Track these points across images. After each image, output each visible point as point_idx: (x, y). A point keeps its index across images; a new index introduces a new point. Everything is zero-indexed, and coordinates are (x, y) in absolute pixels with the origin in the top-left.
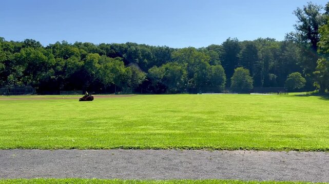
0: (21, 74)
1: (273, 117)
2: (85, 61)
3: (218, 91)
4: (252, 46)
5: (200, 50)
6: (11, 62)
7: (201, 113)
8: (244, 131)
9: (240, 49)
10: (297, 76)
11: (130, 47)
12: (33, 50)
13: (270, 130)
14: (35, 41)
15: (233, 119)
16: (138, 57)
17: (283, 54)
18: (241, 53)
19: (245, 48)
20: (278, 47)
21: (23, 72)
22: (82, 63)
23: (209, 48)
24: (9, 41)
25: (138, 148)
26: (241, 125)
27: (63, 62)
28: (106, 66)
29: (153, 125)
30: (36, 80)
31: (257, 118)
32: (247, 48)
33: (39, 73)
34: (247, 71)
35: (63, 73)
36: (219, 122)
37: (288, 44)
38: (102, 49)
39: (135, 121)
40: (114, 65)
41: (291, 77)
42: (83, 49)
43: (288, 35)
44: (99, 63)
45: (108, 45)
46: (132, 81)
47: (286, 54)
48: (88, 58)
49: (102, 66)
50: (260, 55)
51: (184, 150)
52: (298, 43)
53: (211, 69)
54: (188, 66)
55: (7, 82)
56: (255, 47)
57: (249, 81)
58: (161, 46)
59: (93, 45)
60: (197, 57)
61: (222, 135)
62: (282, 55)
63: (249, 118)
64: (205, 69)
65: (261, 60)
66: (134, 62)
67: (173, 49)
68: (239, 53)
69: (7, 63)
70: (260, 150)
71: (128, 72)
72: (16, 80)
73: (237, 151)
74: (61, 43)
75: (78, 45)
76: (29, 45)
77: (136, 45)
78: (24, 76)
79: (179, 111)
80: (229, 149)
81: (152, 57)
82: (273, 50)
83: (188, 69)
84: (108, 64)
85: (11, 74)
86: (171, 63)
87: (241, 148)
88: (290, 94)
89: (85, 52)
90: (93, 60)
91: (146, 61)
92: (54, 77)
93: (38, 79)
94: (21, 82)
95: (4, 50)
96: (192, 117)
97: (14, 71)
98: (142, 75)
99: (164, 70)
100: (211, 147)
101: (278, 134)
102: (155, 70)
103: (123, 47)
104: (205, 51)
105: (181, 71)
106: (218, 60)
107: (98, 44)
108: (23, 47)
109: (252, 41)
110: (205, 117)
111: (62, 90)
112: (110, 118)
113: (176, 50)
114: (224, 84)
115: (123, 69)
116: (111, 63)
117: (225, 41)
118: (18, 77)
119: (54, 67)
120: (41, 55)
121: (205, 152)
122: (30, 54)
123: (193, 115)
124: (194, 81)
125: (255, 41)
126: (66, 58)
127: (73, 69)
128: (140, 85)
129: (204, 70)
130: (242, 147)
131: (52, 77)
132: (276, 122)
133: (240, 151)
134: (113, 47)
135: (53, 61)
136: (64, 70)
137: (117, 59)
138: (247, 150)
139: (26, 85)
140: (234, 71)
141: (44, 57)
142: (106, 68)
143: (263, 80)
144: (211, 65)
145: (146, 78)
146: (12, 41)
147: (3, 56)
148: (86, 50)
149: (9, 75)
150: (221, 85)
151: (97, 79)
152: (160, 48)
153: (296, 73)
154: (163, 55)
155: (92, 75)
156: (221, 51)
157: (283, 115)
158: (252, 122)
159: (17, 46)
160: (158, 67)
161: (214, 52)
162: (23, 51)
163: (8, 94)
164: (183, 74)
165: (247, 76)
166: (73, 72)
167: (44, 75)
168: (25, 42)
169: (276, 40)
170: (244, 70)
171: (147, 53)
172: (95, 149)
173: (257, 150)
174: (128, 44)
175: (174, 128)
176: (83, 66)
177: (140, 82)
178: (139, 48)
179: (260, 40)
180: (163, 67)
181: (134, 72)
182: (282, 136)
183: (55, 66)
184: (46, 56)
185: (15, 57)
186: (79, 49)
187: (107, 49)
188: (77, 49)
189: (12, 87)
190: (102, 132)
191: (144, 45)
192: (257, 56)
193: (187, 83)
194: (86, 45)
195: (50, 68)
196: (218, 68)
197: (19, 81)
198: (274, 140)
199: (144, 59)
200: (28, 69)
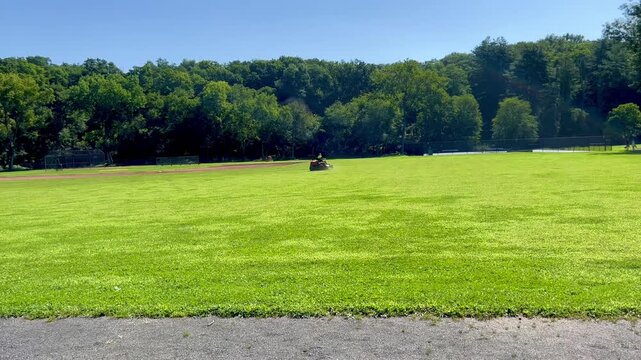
0: (84, 126)
1: (585, 207)
2: (202, 96)
3: (466, 147)
4: (534, 52)
5: (428, 66)
6: (64, 104)
7: (425, 200)
8: (520, 249)
9: (511, 61)
10: (629, 110)
11: (287, 66)
12: (101, 79)
13: (579, 246)
14: (104, 62)
15: (495, 215)
16: (304, 84)
17: (599, 66)
18: (512, 67)
19: (520, 57)
20: (588, 52)
21: (87, 123)
22: (196, 101)
23: (445, 61)
24: (60, 64)
25: (253, 314)
26: (512, 234)
27: (161, 100)
28: (243, 106)
29: (314, 237)
30: (112, 138)
31: (548, 211)
32: (525, 56)
33: (116, 123)
34: (526, 105)
35: (161, 122)
36: (463, 224)
37: (610, 45)
38: (234, 71)
39: (280, 226)
40: (258, 103)
41: (617, 113)
42: (198, 73)
43: (609, 27)
44: (229, 100)
45: (245, 63)
46: (295, 132)
47: (606, 65)
48: (208, 91)
49: (235, 106)
50: (552, 71)
51: (365, 319)
52: (632, 42)
53: (450, 103)
54: (405, 99)
55: (59, 143)
56: (541, 56)
57: (529, 125)
58: (347, 61)
59: (217, 65)
60: (421, 81)
61: (467, 263)
62: (597, 69)
63: (529, 212)
64: (440, 104)
65: (554, 80)
66: (297, 96)
67: (373, 67)
68: (507, 68)
69: (57, 106)
70: (559, 317)
71: (284, 116)
72: (76, 138)
73: (499, 320)
74: (156, 64)
75: (188, 66)
76: (94, 69)
77: (300, 61)
78: (89, 130)
79: (379, 198)
80: (480, 316)
81: (332, 84)
82: (580, 59)
83: (404, 106)
84: (245, 101)
85: (66, 127)
86: (370, 94)
87: (509, 311)
88: (616, 149)
89: (203, 80)
90: (217, 95)
91: (320, 92)
92: (146, 130)
93: (116, 136)
94: (83, 143)
95: (51, 81)
96: (403, 212)
97: (71, 121)
98: (313, 122)
99: (357, 109)
100: (434, 309)
101: (600, 258)
102: (339, 111)
103: (274, 67)
104: (438, 67)
105: (390, 111)
106: (465, 85)
107: (227, 63)
108: (84, 74)
109: (535, 41)
110: (432, 211)
111: (161, 155)
112: (230, 219)
113: (380, 67)
114: (478, 133)
115: (275, 110)
116: (252, 99)
117: (479, 44)
118: (78, 134)
119: (144, 111)
120: (118, 88)
121: (417, 325)
122: (97, 87)
123: (407, 207)
124: (417, 129)
125: (541, 42)
126: (164, 93)
127: (180, 113)
128: (310, 141)
129: (437, 106)
130: (512, 307)
131: (141, 131)
132: (592, 221)
133: (506, 320)
134: (255, 67)
135: (142, 99)
136: (163, 117)
137: (264, 91)
138: (525, 315)
139: (94, 148)
140: (498, 107)
141: (125, 92)
142: (243, 108)
143: (558, 123)
144: (451, 95)
145: (321, 127)
146: (64, 65)
147: (49, 93)
148: (203, 76)
149: (60, 129)
150: (472, 134)
151: (227, 132)
152: (346, 65)
153: (627, 105)
154: (355, 80)
155: (218, 124)
156: (471, 65)
157: (607, 201)
158: (537, 223)
159: (74, 73)
160: (343, 104)
161: (456, 68)
162: (84, 83)
163: (58, 167)
164: (394, 115)
165: (525, 115)
166: (180, 119)
167: (125, 127)
168: (86, 65)
169: (585, 39)
170: (519, 102)
171: (321, 76)
172: (152, 317)
173: (551, 315)
174: (282, 59)
175: (359, 245)
176: (198, 108)
177: (309, 134)
178: (306, 67)
179: (550, 40)
180: (355, 103)
181: (297, 117)
182: (612, 264)
183: (147, 109)
184: (127, 89)
185: (71, 94)
186: (191, 74)
187: (244, 73)
188: (187, 74)
189: (67, 151)
190: (196, 260)
191: (315, 61)
192: (545, 74)
193: (402, 134)
194: (204, 65)
195: (136, 114)
196: (465, 100)
197: (81, 140)
198: (591, 277)
199: (316, 88)
200: (96, 116)
